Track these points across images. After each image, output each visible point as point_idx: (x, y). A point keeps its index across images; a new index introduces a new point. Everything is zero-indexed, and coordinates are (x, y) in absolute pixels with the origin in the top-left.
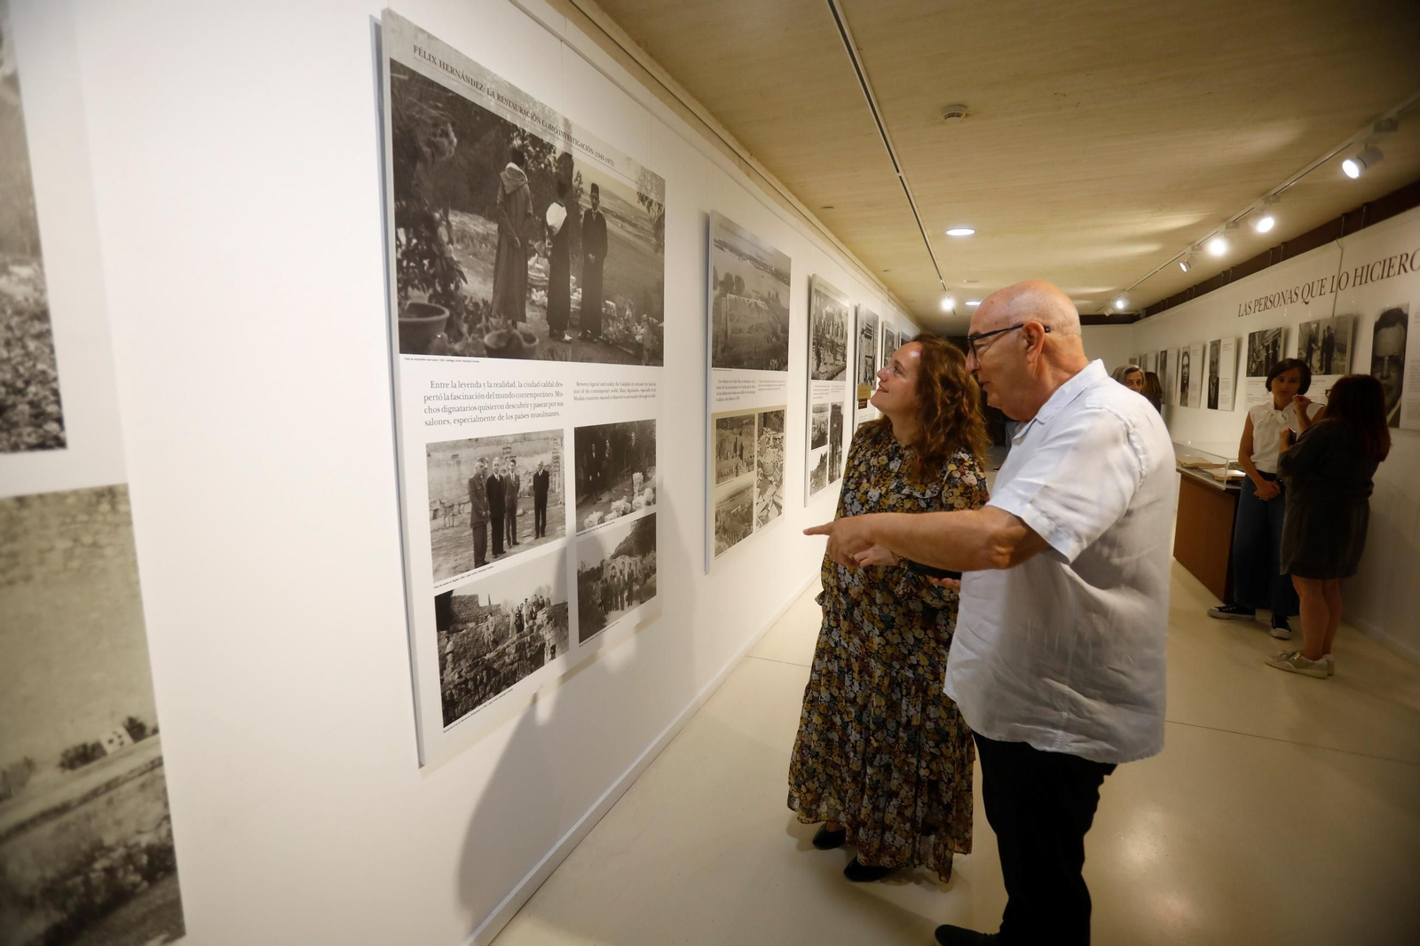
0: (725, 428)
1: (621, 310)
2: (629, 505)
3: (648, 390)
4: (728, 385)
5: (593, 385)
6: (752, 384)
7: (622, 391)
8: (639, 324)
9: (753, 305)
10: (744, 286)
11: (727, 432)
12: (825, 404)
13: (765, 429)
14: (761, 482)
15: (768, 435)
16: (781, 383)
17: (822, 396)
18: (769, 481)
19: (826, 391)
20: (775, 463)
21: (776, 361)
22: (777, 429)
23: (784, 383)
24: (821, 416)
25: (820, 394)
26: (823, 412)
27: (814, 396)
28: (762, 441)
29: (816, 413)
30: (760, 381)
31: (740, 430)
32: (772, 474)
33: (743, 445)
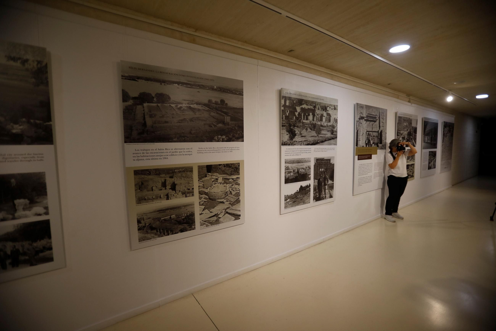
0: (148, 174)
4: (150, 151)
6: (187, 150)
9: (185, 108)
10: (169, 98)
11: (150, 177)
12: (304, 158)
13: (209, 174)
14: (207, 202)
15: (214, 177)
16: (233, 149)
17: (299, 154)
18: (218, 201)
19: (306, 152)
20: (227, 192)
21: (224, 137)
22: (229, 173)
23: (238, 149)
24: (299, 165)
25: (296, 153)
26: (302, 163)
27: (287, 154)
28: (205, 180)
29: (290, 163)
30: (199, 148)
31: (171, 175)
32: (224, 198)
33: (175, 183)
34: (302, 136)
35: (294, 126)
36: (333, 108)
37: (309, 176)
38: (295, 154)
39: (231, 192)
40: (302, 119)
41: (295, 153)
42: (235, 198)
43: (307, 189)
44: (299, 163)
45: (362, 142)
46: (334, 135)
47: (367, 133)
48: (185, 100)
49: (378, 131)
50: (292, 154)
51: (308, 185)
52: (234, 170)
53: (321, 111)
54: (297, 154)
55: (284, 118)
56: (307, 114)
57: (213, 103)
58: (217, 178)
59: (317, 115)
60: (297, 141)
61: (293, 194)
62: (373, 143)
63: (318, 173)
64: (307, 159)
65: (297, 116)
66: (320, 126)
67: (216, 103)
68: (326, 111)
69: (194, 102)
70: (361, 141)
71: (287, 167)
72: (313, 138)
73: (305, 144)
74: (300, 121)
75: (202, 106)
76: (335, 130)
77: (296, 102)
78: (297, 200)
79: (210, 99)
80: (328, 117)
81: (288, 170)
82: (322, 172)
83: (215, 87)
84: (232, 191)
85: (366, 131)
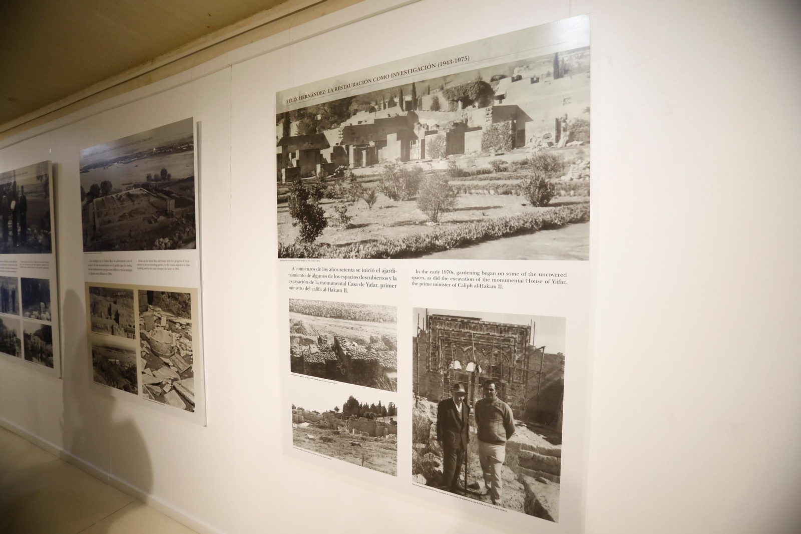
0: (98, 294)
1: (33, 231)
2: (39, 316)
3: (45, 265)
4: (98, 263)
5: (25, 262)
6: (127, 263)
7: (35, 265)
8: (40, 235)
9: (124, 197)
10: (111, 186)
11: (100, 298)
12: (364, 306)
13: (150, 306)
14: (149, 356)
15: (156, 314)
16: (179, 263)
17: (342, 287)
18: (162, 361)
19: (370, 282)
20: (173, 347)
21: (167, 240)
22: (174, 312)
23: (188, 263)
24: (342, 325)
25: (327, 283)
26: (355, 319)
27: (295, 285)
28: (146, 316)
29: (306, 314)
30: (139, 261)
31: (115, 299)
32: (169, 357)
33: (119, 312)
34: (353, 227)
35: (319, 195)
36: (546, 70)
37: (390, 376)
38: (323, 287)
39: (178, 350)
40: (351, 166)
41: (322, 283)
42: (186, 364)
43: (380, 419)
44: (340, 317)
46: (556, 205)
48: (124, 185)
50: (314, 286)
51: (386, 405)
52: (183, 307)
53: (453, 110)
54: (332, 287)
55: (284, 177)
56: (372, 144)
57: (153, 181)
58: (160, 316)
59: (427, 133)
60: (329, 245)
61: (321, 411)
63: (435, 373)
64: (375, 311)
65: (329, 161)
66: (448, 178)
67: (156, 179)
68: (484, 104)
69: (132, 185)
71: (295, 325)
72: (402, 229)
73: (362, 253)
74: (341, 174)
75: (141, 189)
76: (566, 178)
77: (325, 118)
78: (335, 437)
79: (149, 173)
80: (501, 125)
81: (301, 335)
82: (463, 377)
83: (154, 149)
84: (180, 349)
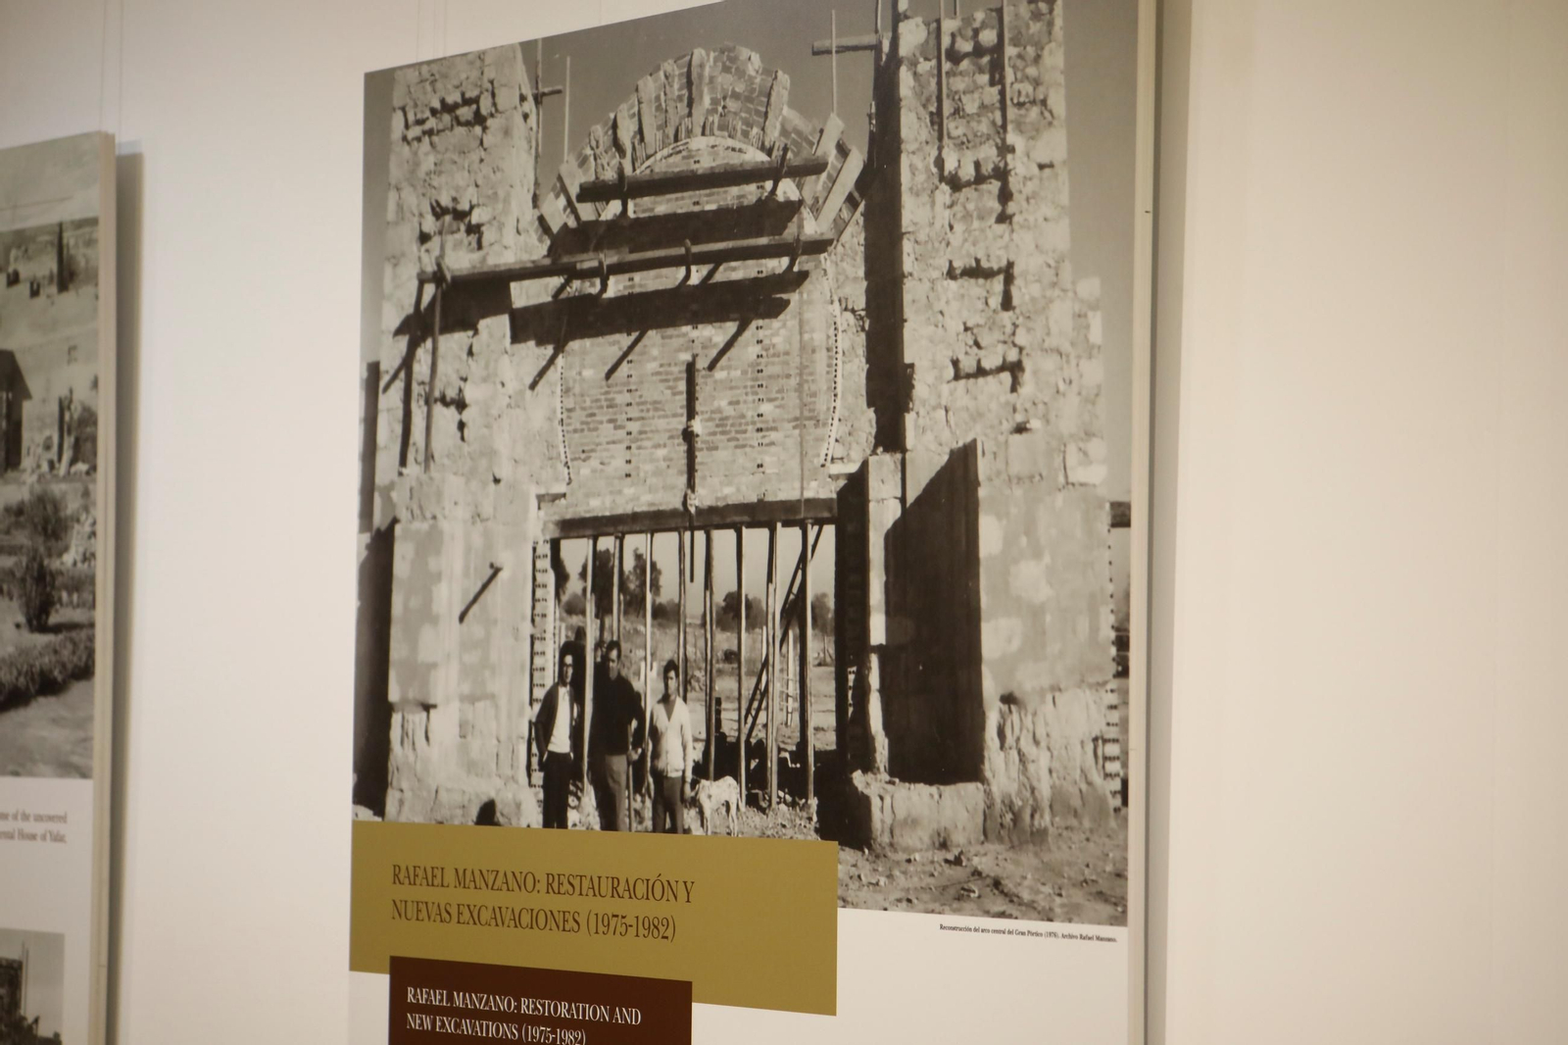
36: (48, 265)
45: (465, 730)
46: (57, 629)
47: (577, 553)
49: (856, 487)
62: (720, 757)
70: (444, 722)
76: (68, 558)
85: (537, 526)
